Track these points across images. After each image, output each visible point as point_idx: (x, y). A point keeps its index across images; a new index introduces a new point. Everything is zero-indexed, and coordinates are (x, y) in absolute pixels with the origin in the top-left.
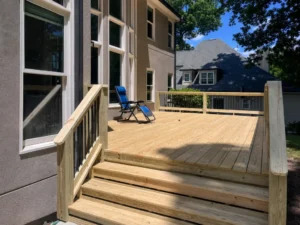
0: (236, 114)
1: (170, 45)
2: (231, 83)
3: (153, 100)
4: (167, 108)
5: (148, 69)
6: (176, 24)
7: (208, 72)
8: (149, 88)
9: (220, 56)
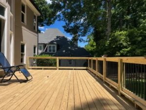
0: (75, 69)
1: (35, 29)
2: (64, 51)
3: (25, 62)
4: (33, 67)
5: (22, 42)
6: (38, 17)
7: (52, 45)
8: (22, 55)
9: (58, 37)
